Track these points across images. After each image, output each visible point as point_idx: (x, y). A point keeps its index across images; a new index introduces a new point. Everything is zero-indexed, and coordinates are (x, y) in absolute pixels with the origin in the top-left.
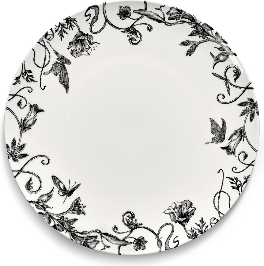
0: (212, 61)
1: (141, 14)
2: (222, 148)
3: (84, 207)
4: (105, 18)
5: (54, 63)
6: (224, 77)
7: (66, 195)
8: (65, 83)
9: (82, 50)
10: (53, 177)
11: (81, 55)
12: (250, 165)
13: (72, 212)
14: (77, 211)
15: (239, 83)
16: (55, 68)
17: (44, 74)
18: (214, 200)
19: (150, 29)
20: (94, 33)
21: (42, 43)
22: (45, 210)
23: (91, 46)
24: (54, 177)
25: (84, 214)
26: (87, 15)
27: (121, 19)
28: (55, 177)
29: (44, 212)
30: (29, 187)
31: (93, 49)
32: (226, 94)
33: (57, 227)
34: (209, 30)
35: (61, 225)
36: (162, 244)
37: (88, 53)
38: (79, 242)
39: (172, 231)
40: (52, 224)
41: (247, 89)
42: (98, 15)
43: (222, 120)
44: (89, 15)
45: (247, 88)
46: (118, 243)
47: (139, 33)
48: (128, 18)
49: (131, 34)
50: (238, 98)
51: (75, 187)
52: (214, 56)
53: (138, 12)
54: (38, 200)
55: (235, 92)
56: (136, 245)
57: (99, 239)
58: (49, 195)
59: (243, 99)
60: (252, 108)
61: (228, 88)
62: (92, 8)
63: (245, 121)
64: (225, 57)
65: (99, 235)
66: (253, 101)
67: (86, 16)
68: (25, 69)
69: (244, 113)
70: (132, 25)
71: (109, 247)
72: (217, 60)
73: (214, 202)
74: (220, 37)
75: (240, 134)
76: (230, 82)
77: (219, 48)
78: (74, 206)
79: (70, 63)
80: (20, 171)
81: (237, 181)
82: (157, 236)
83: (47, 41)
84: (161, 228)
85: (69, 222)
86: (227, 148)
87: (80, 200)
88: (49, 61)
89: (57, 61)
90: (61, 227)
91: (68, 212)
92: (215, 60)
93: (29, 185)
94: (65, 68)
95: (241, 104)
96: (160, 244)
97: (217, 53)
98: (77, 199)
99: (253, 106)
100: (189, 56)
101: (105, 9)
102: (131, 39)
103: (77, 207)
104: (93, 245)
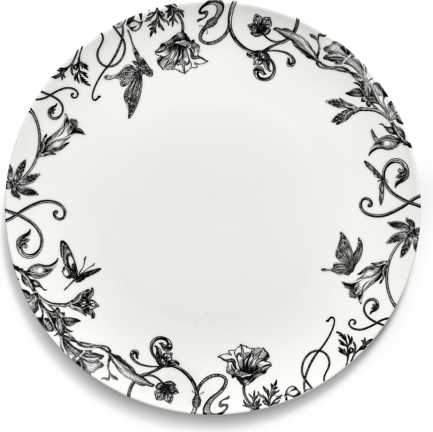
0: (371, 143)
1: (285, 37)
2: (345, 284)
3: (97, 306)
4: (228, 26)
5: (127, 66)
6: (381, 173)
7: (73, 278)
8: (132, 101)
9: (177, 61)
10: (62, 242)
11: (172, 69)
12: (378, 323)
13: (74, 307)
14: (83, 308)
15: (401, 190)
16: (126, 75)
17: (106, 77)
18: (305, 360)
19: (291, 63)
20: (204, 42)
21: (120, 30)
22: (34, 290)
23: (193, 61)
24: (63, 244)
25: (93, 316)
26: (202, 11)
27: (252, 34)
28: (65, 244)
29: (31, 292)
30: (22, 245)
31: (194, 65)
32: (376, 201)
33: (45, 321)
34: (380, 96)
35: (51, 321)
36: (200, 403)
37: (184, 70)
38: (72, 356)
39: (223, 388)
40: (39, 314)
41: (410, 204)
42: (219, 17)
43: (359, 241)
44: (206, 13)
45: (411, 202)
46: (132, 377)
47: (273, 64)
48: (262, 37)
49: (260, 62)
50: (391, 213)
51: (91, 271)
52: (375, 136)
53: (281, 31)
54: (29, 271)
55: (391, 202)
56: (159, 391)
57: (105, 360)
58: (48, 268)
59: (400, 217)
60: (409, 236)
61: (382, 192)
62: (215, 3)
63: (393, 253)
64: (392, 144)
65: (106, 356)
66: (414, 225)
67: (200, 13)
68: (79, 59)
69: (394, 239)
70: (265, 49)
71: (116, 378)
72: (379, 144)
73: (303, 363)
74: (393, 111)
75: (380, 270)
76: (387, 185)
77: (387, 127)
78: (81, 300)
79: (151, 75)
80: (17, 213)
81: (350, 342)
82: (197, 389)
83: (128, 31)
84: (207, 378)
85: (65, 322)
86: (352, 287)
87: (92, 294)
88: (120, 61)
89: (133, 64)
90: (51, 324)
91: (69, 304)
92: (376, 144)
93: (22, 241)
94: (141, 78)
95: (394, 225)
96: (196, 401)
97: (381, 133)
98: (89, 290)
99: (411, 233)
100: (337, 124)
101: (232, 11)
102: (257, 70)
103: (85, 303)
104: (92, 368)
